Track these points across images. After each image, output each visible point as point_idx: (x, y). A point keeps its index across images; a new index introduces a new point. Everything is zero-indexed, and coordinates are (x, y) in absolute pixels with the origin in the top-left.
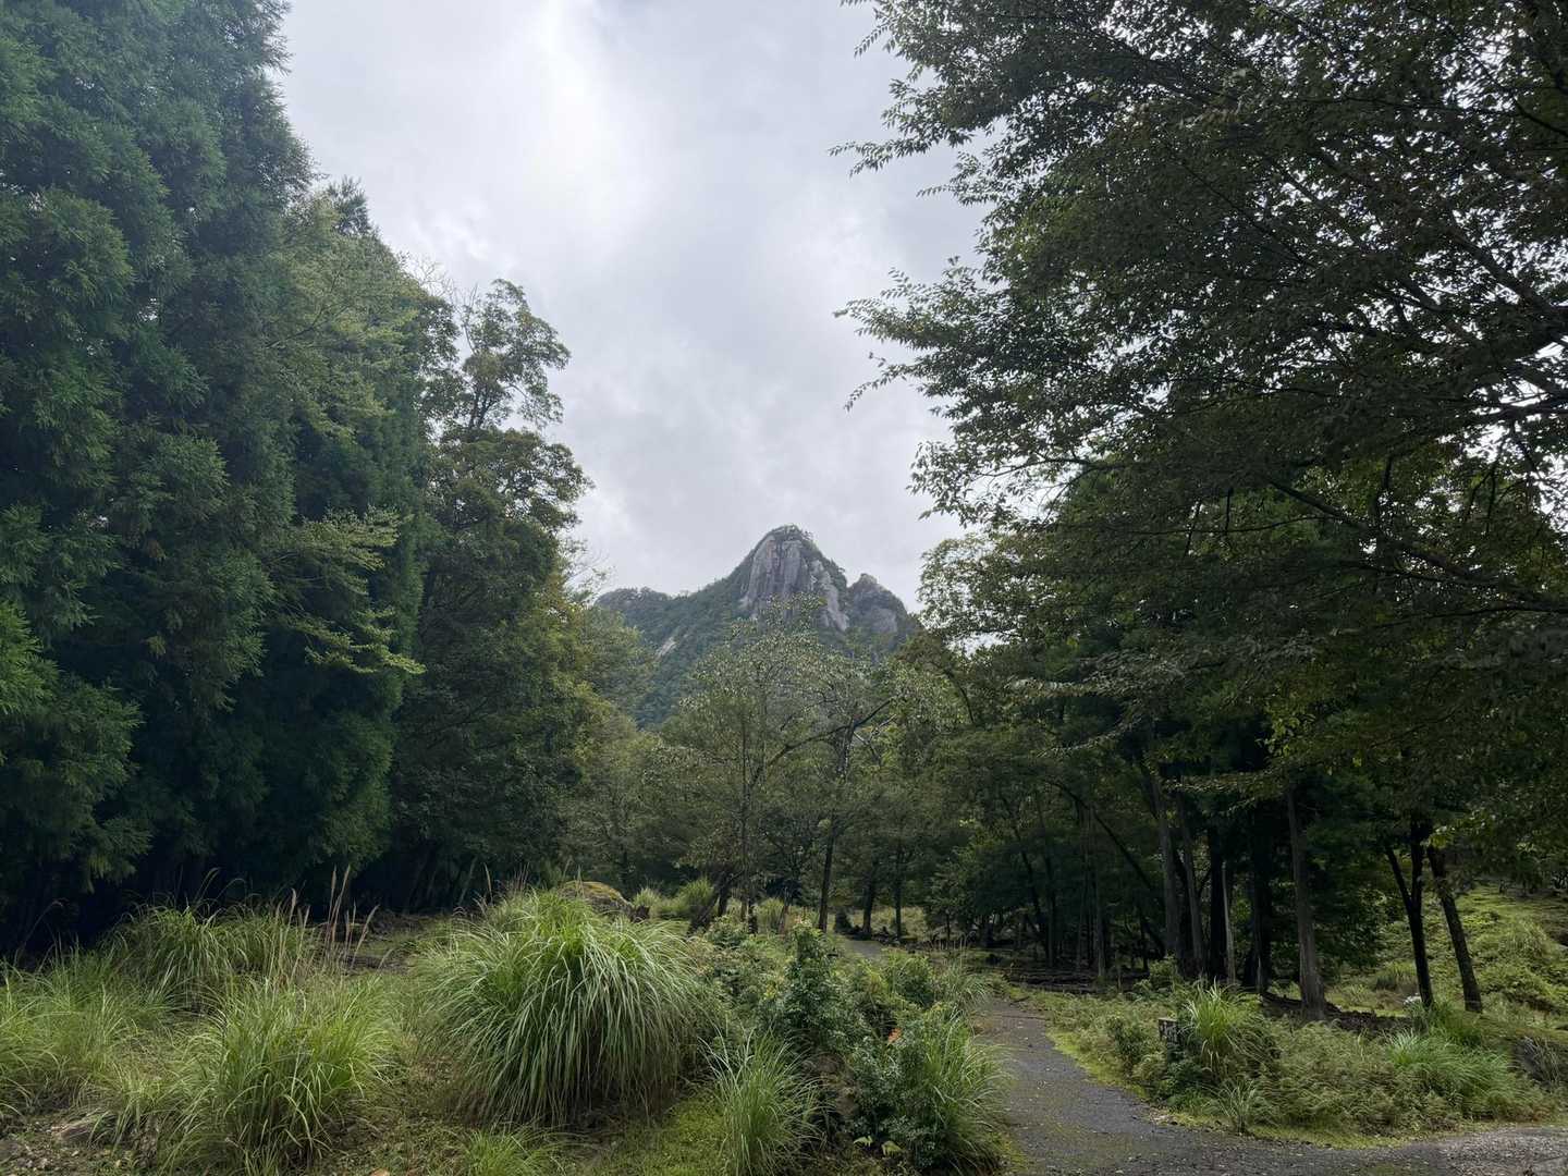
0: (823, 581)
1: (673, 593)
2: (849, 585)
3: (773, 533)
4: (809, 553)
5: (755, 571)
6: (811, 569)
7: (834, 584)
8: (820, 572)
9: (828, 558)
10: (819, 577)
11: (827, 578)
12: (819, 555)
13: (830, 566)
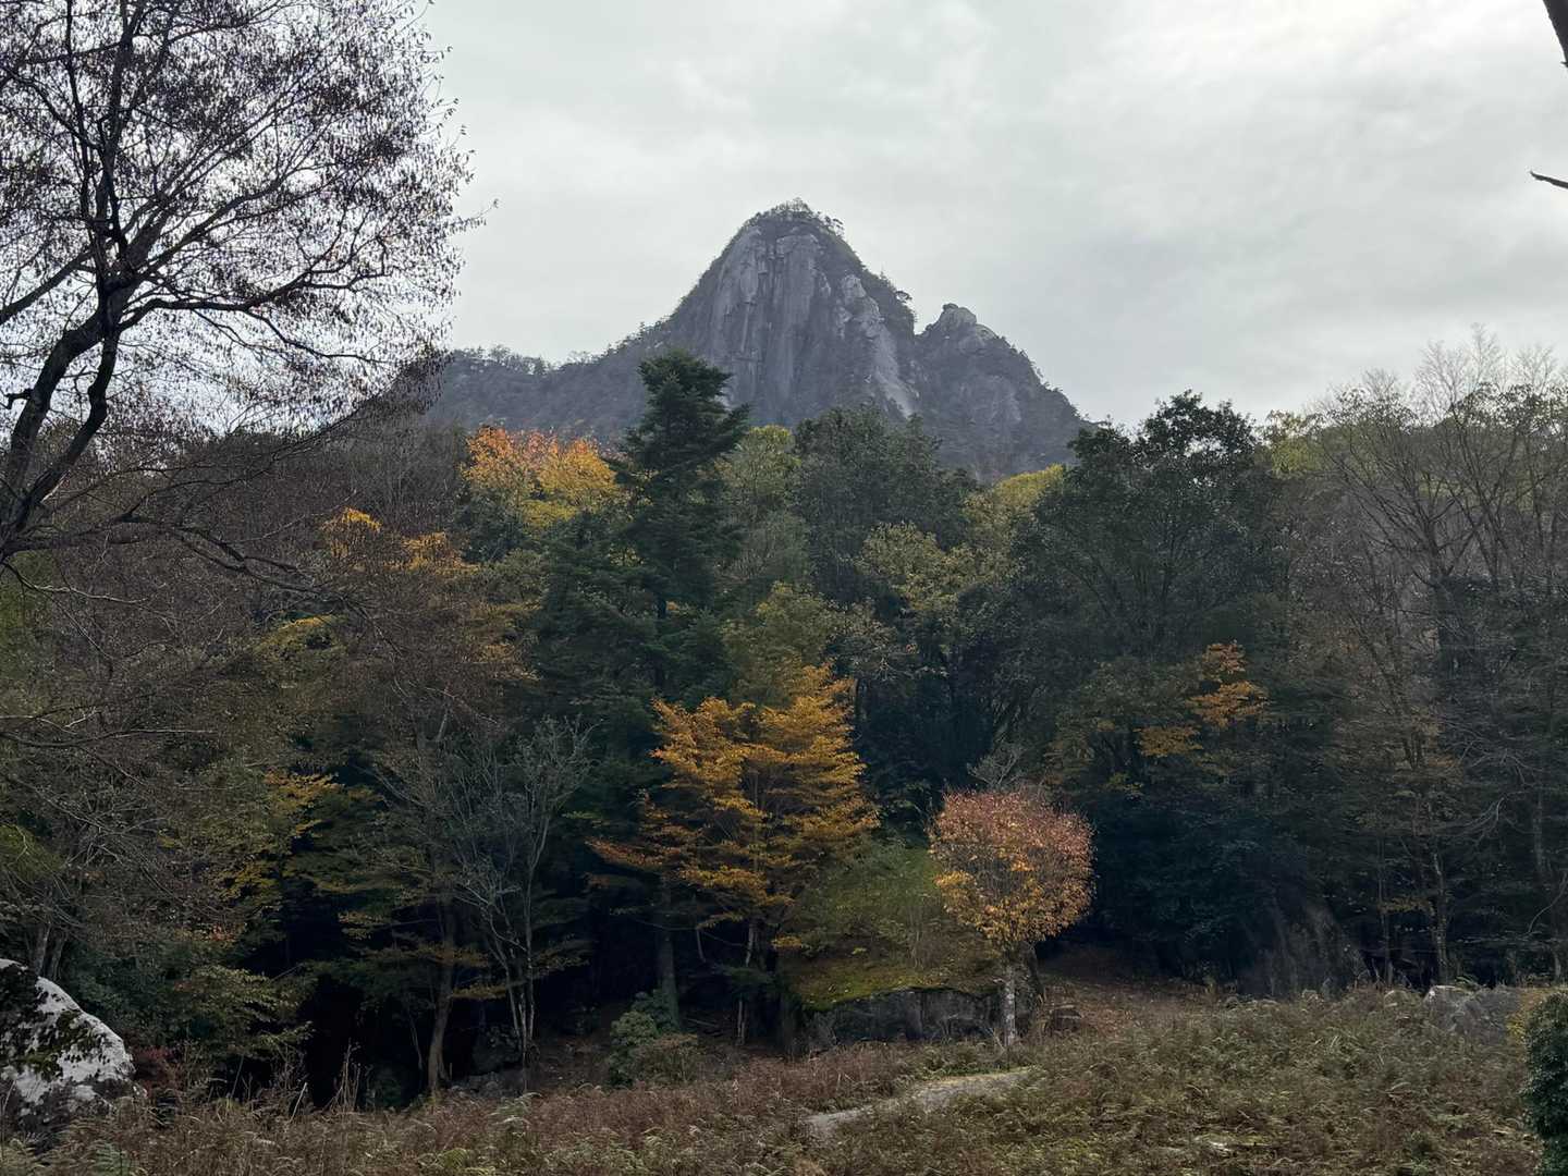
0: (865, 317)
1: (555, 359)
2: (919, 329)
3: (760, 221)
4: (835, 257)
5: (725, 302)
6: (838, 291)
7: (888, 323)
8: (859, 300)
9: (874, 270)
10: (856, 309)
11: (873, 312)
12: (856, 266)
13: (879, 289)
